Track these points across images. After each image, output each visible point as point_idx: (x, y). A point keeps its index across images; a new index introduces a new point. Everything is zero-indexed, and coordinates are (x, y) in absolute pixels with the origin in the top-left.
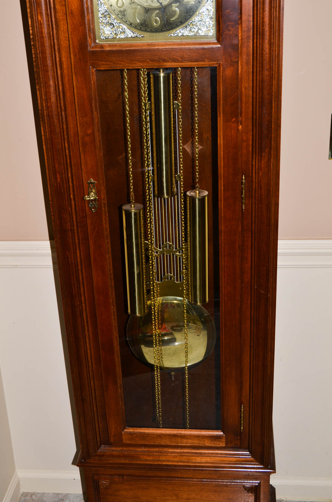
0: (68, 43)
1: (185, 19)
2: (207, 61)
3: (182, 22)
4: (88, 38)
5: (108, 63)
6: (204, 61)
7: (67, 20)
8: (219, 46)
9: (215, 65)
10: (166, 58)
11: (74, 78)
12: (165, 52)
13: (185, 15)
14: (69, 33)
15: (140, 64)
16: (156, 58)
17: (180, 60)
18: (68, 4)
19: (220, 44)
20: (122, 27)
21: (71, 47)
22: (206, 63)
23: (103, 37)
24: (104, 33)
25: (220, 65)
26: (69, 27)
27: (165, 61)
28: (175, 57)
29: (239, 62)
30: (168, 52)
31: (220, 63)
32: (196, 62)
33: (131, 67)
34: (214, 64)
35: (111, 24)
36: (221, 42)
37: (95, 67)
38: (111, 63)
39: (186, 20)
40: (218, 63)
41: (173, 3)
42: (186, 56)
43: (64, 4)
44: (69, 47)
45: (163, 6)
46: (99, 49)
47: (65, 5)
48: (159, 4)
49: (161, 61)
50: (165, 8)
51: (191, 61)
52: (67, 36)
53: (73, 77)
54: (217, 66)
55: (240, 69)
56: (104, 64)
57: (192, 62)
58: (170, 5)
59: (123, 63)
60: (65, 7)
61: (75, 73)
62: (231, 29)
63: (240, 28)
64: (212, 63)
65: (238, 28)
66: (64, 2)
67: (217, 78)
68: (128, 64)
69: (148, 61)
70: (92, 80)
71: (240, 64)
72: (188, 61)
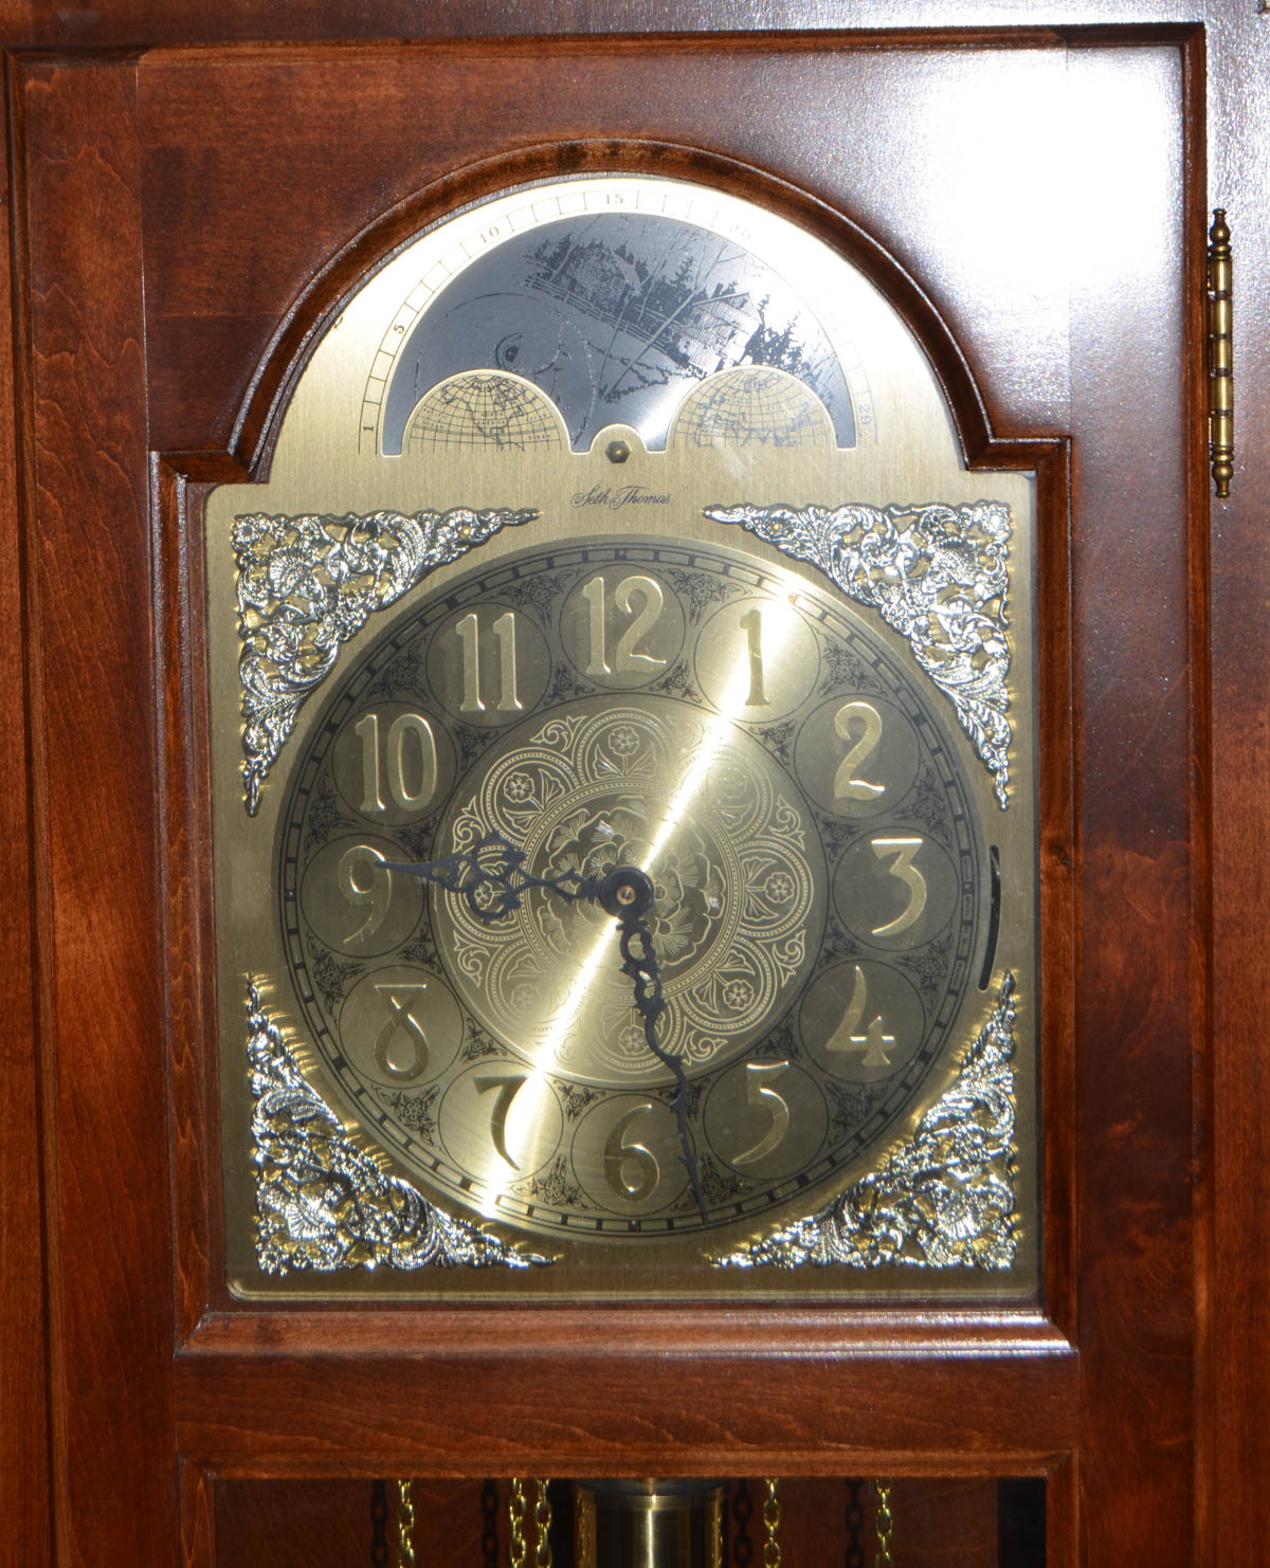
0: (36, 1296)
1: (831, 1159)
2: (977, 1445)
3: (810, 1176)
4: (180, 1274)
5: (303, 1439)
6: (959, 1443)
7: (41, 1152)
8: (1061, 1345)
9: (1030, 1472)
10: (700, 1418)
11: (64, 1529)
12: (701, 1380)
13: (831, 1137)
14: (53, 1239)
15: (522, 1450)
16: (637, 1419)
17: (799, 1432)
18: (57, 1054)
19: (1068, 1339)
20: (405, 1197)
21: (57, 1326)
22: (972, 1456)
23: (271, 1258)
24: (283, 1235)
25: (1064, 1473)
26: (51, 1201)
27: (692, 1434)
28: (762, 1410)
29: (1200, 1455)
30: (713, 1381)
31: (1070, 1458)
32: (904, 1447)
33: (458, 1468)
34: (1024, 1464)
35: (331, 1178)
36: (1074, 1323)
37: (216, 1459)
38: (327, 1444)
39: (837, 1167)
40: (1052, 1456)
41: (753, 1054)
42: (838, 1409)
43: (29, 1051)
44: (39, 1326)
45: (687, 1073)
46: (250, 1349)
47: (37, 1057)
48: (656, 1063)
49: (670, 1437)
50: (698, 1091)
51: (873, 1443)
52: (37, 1253)
53: (59, 1526)
54: (1043, 1472)
55: (1202, 1499)
56: (273, 1449)
57: (876, 1449)
58: (730, 1066)
59: (407, 1442)
60: (31, 1069)
61: (72, 1496)
62: (1143, 1241)
63: (1200, 1238)
64: (1012, 1455)
65: (1186, 1238)
66: (29, 1040)
67: (1049, 1552)
68: (442, 1451)
69: (579, 1431)
70: (185, 1546)
71: (1200, 1466)
72: (855, 1442)
